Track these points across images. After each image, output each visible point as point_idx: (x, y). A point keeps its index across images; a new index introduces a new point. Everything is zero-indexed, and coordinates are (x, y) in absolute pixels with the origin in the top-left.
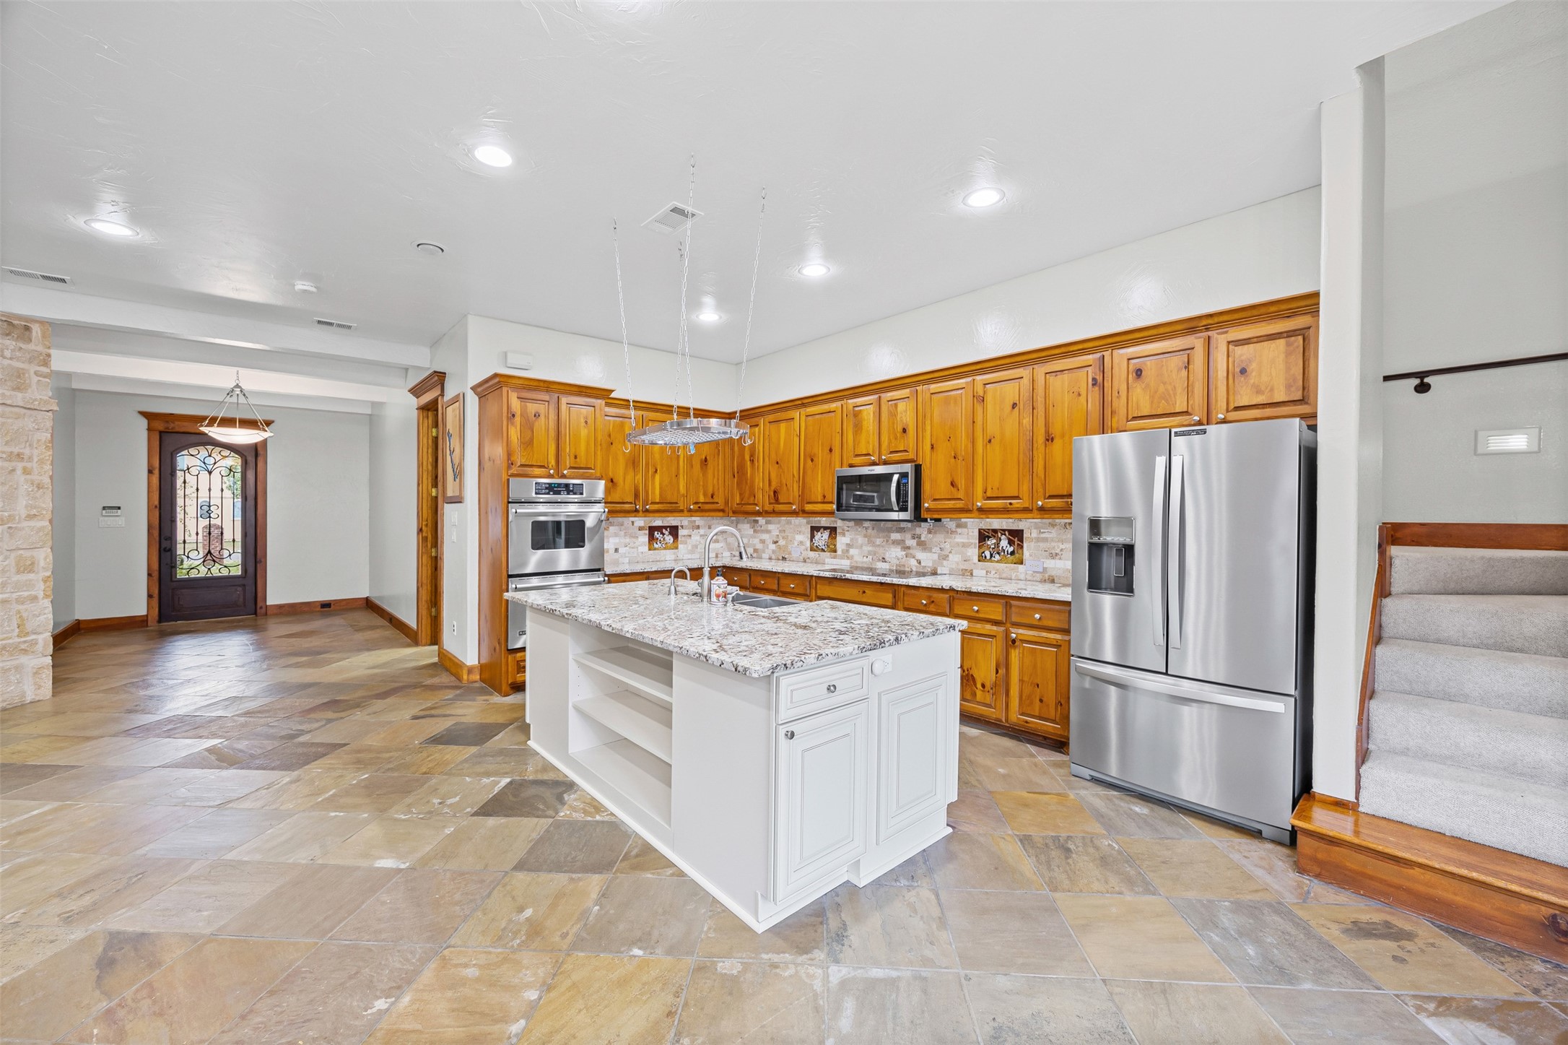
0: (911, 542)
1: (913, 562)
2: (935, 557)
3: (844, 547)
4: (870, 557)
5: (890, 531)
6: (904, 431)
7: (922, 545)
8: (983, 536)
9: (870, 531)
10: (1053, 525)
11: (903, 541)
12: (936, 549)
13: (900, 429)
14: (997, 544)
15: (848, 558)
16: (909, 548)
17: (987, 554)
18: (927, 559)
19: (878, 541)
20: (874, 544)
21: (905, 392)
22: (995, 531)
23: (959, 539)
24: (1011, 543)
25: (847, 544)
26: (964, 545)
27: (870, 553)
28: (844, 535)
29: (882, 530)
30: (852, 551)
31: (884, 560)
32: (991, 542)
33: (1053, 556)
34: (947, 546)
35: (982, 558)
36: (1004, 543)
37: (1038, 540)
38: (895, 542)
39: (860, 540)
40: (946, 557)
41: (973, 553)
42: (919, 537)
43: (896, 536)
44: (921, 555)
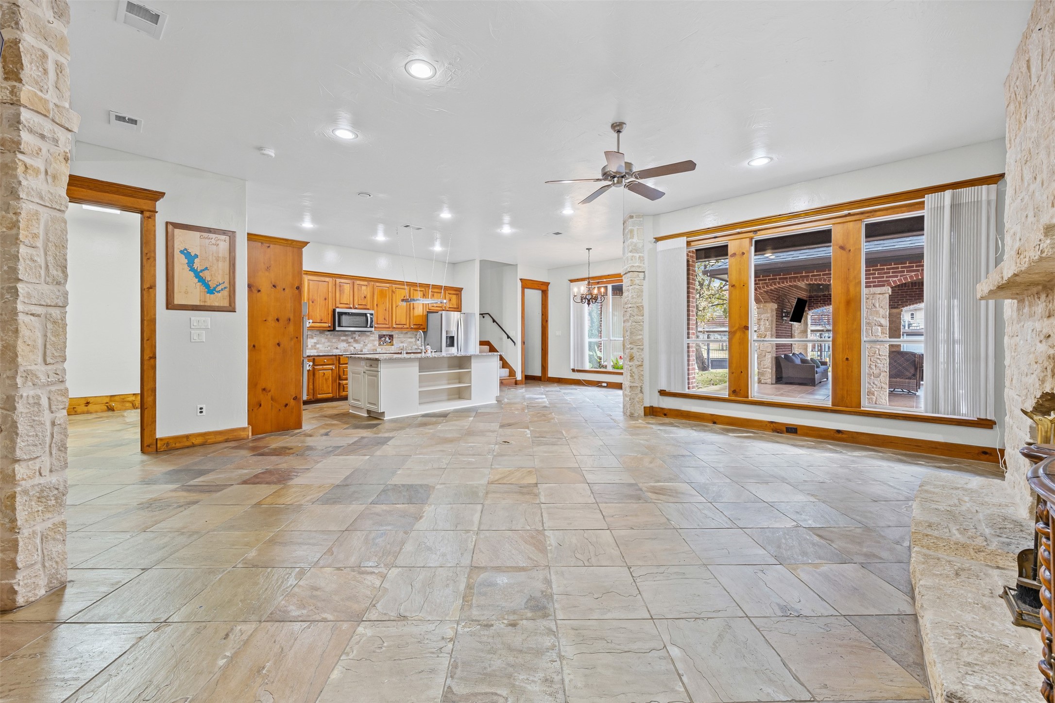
0: (351, 340)
1: (352, 348)
2: (362, 345)
3: (313, 344)
4: (329, 348)
5: (340, 336)
6: (365, 297)
7: (356, 341)
8: (381, 337)
9: (329, 336)
10: (402, 333)
11: (347, 340)
12: (362, 343)
13: (363, 296)
14: (385, 340)
15: (315, 349)
16: (350, 343)
17: (382, 343)
18: (358, 346)
19: (334, 341)
20: (331, 342)
21: (365, 283)
22: (384, 335)
23: (371, 338)
24: (389, 339)
25: (315, 343)
26: (373, 340)
27: (329, 346)
28: (312, 338)
29: (336, 336)
30: (318, 346)
31: (337, 348)
32: (383, 339)
33: (402, 342)
34: (367, 341)
35: (380, 345)
36: (387, 339)
37: (398, 338)
38: (343, 341)
39: (323, 340)
40: (366, 345)
41: (377, 343)
42: (355, 338)
43: (343, 338)
44: (355, 345)
